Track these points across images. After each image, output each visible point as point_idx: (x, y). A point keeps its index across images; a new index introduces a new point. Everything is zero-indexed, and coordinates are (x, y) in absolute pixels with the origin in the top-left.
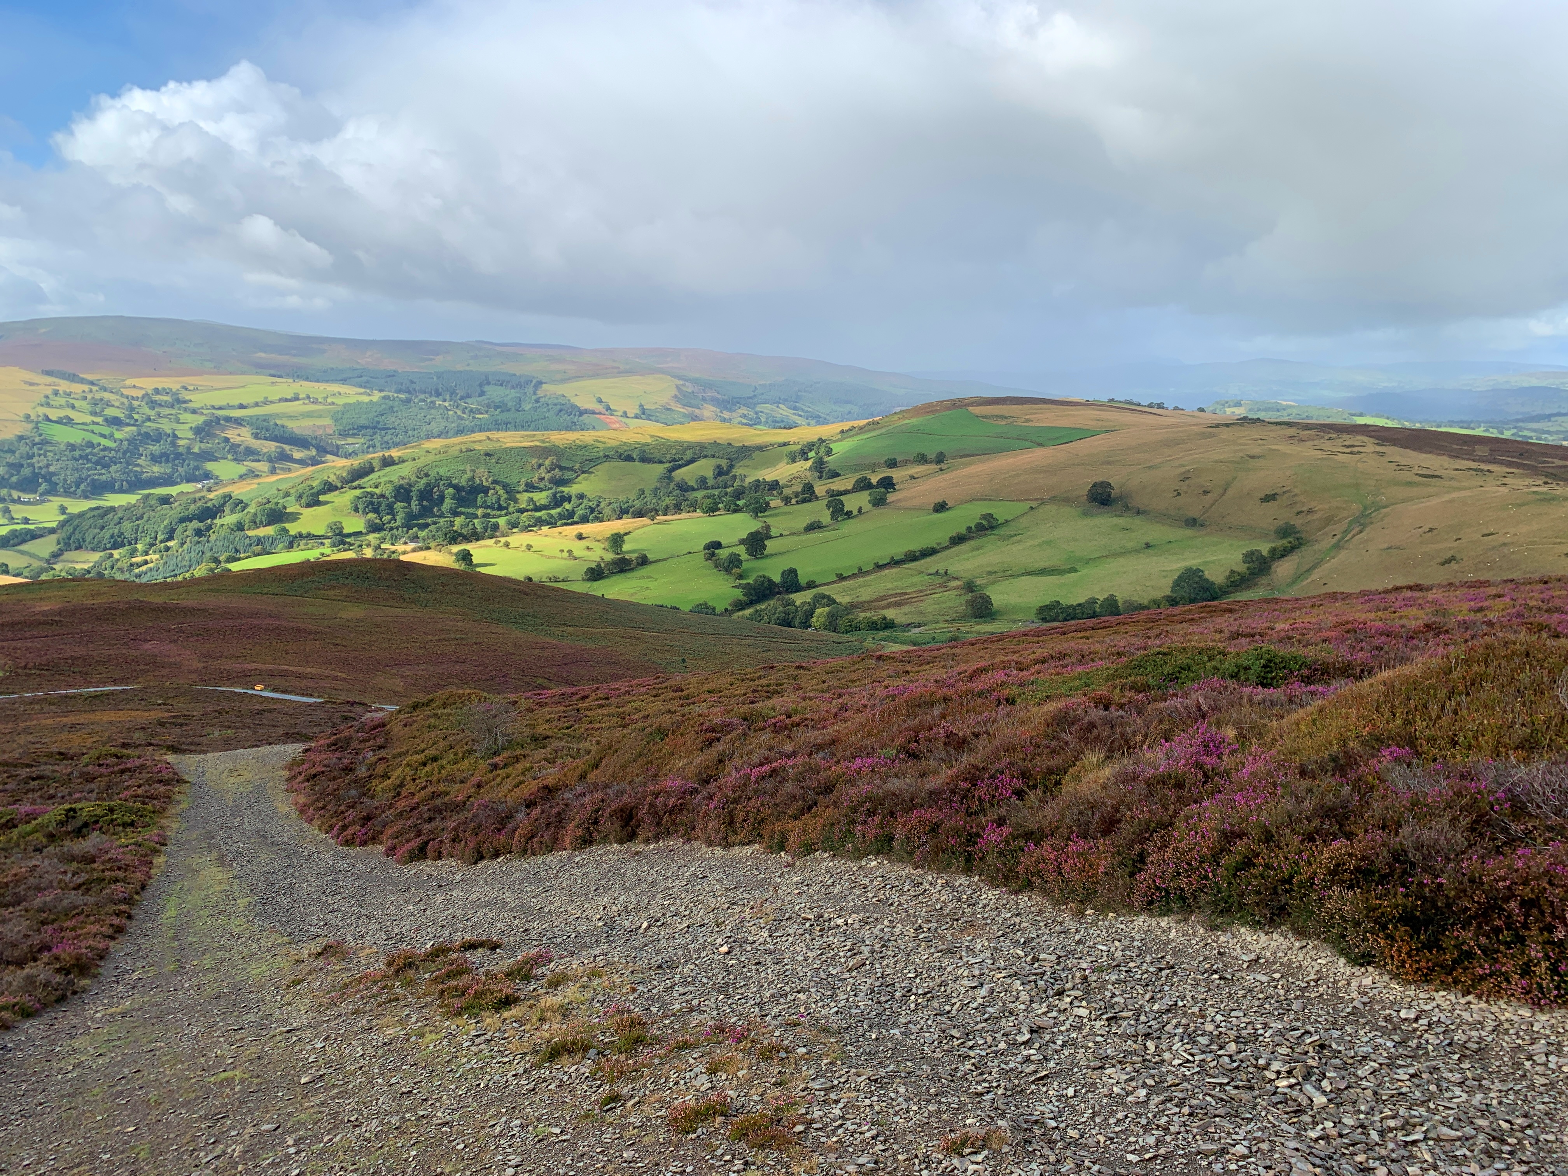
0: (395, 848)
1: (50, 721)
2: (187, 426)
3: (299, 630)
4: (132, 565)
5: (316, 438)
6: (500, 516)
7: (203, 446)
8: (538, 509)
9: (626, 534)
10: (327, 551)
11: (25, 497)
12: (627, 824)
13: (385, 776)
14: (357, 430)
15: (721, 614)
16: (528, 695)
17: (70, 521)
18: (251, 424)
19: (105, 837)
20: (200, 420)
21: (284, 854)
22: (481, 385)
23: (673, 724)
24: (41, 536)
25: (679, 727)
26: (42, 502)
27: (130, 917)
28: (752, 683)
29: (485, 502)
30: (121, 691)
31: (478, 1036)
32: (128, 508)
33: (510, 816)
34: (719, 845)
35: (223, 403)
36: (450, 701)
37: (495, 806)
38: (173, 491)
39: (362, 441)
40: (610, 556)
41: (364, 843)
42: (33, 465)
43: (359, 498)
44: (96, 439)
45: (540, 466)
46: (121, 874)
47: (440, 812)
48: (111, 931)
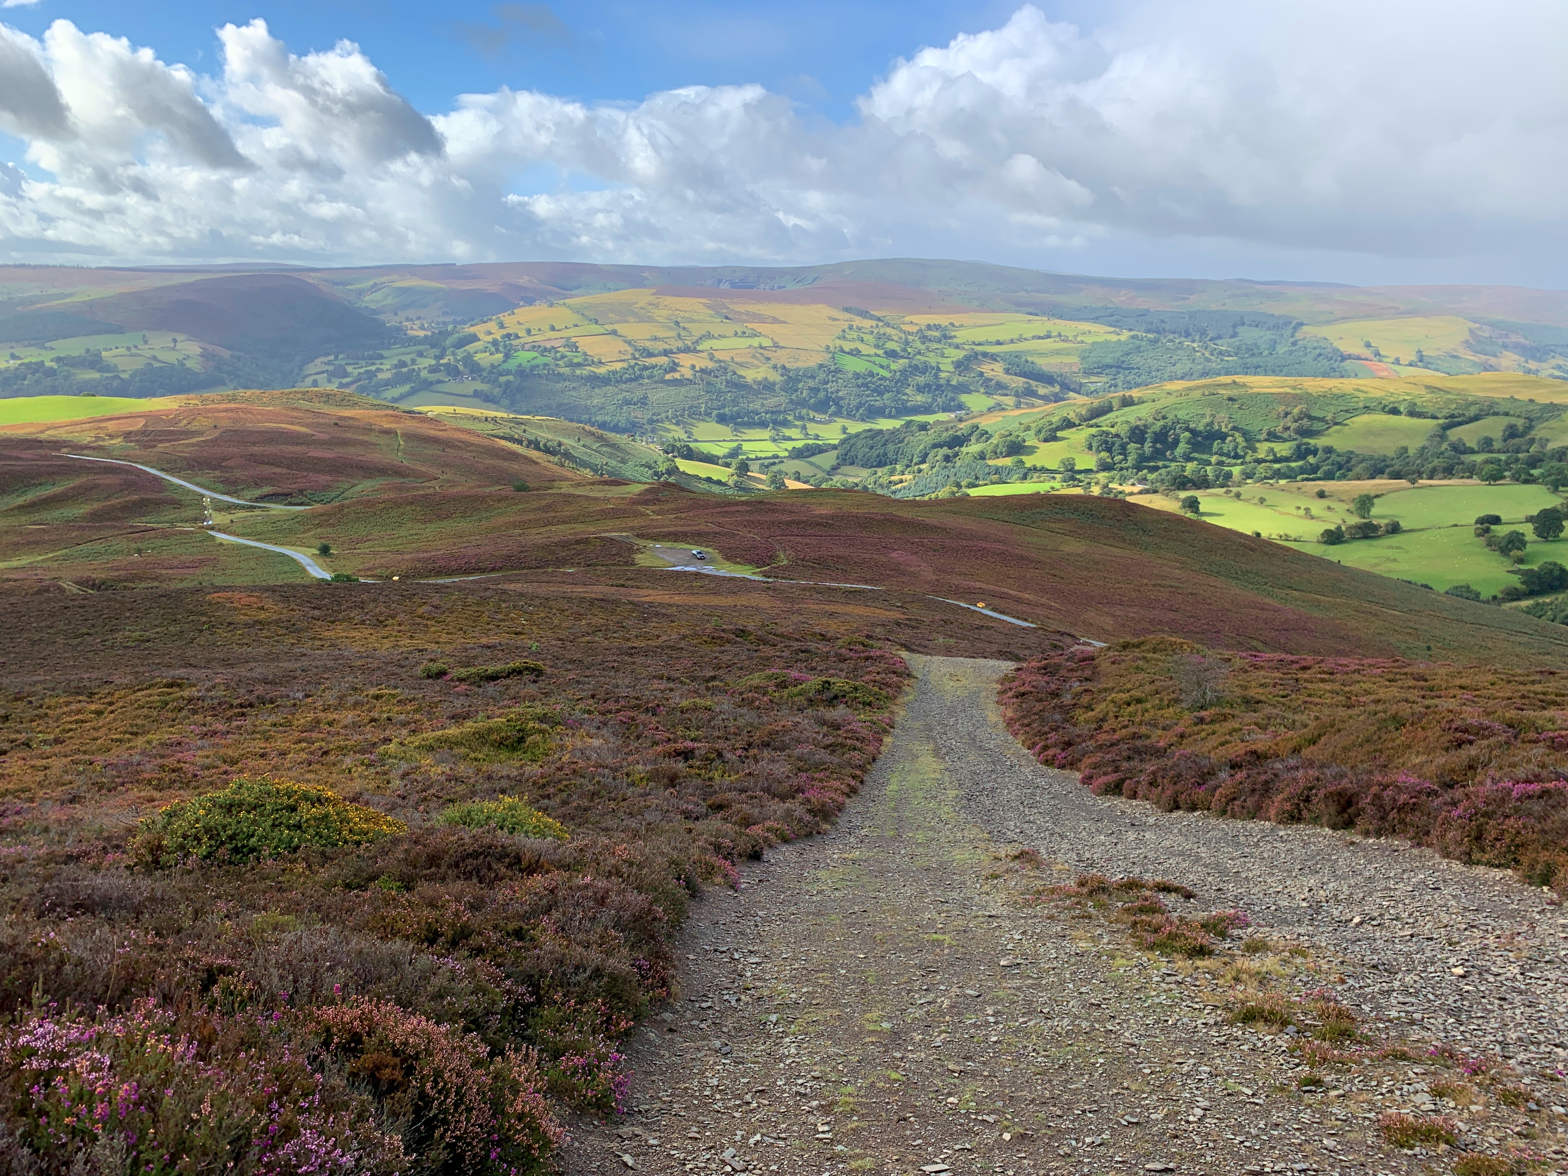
0: (1091, 777)
1: (816, 607)
2: (949, 360)
3: (1022, 558)
4: (890, 482)
5: (1062, 375)
6: (1235, 465)
7: (961, 379)
8: (1277, 460)
9: (1377, 496)
10: (1057, 485)
11: (818, 417)
12: (1344, 810)
13: (1089, 708)
14: (1101, 369)
15: (1488, 602)
16: (1244, 654)
17: (849, 441)
18: (1003, 359)
19: (849, 711)
20: (960, 354)
21: (989, 760)
22: (1234, 326)
23: (1413, 714)
24: (826, 451)
25: (1420, 719)
26: (830, 422)
27: (862, 782)
28: (1521, 687)
29: (1221, 448)
30: (870, 591)
31: (1169, 975)
32: (894, 432)
33: (1212, 773)
34: (1458, 859)
35: (983, 339)
36: (1162, 647)
37: (1197, 760)
38: (930, 419)
39: (1105, 380)
40: (1354, 520)
41: (1062, 767)
42: (826, 390)
43: (1094, 436)
44: (877, 370)
45: (1287, 414)
46: (858, 744)
47: (1139, 753)
48: (847, 790)
